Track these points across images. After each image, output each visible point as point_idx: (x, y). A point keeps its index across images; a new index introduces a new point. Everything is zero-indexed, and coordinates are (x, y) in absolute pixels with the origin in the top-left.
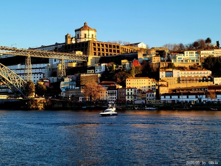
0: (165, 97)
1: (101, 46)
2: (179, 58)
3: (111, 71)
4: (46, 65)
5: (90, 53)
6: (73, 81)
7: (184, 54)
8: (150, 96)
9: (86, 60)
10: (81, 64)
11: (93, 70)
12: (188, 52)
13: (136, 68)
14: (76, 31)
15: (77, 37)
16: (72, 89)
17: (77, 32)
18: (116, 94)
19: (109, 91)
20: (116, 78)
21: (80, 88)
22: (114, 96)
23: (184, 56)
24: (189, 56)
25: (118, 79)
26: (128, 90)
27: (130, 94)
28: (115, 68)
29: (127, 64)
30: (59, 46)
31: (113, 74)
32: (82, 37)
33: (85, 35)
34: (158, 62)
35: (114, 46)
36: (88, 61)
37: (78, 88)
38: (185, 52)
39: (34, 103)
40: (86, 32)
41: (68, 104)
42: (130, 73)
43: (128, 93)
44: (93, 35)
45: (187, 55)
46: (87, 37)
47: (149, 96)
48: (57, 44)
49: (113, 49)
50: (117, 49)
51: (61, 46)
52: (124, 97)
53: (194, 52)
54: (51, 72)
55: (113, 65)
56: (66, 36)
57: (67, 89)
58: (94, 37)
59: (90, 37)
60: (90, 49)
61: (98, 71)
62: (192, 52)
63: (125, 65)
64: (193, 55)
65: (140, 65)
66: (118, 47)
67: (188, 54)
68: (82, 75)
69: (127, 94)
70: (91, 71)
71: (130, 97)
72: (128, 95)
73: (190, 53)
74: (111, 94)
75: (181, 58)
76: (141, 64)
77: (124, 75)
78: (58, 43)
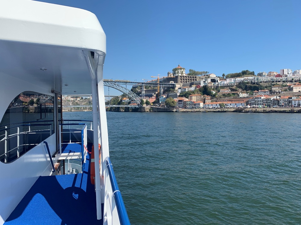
1: (185, 77)
2: (223, 83)
5: (178, 82)
9: (175, 86)
11: (177, 91)
12: (229, 79)
15: (174, 73)
19: (179, 103)
22: (181, 105)
23: (226, 81)
24: (229, 82)
35: (193, 77)
38: (227, 79)
40: (179, 70)
49: (192, 79)
50: (195, 79)
52: (186, 105)
53: (232, 79)
60: (179, 80)
64: (232, 81)
66: (196, 77)
67: (229, 80)
75: (224, 83)
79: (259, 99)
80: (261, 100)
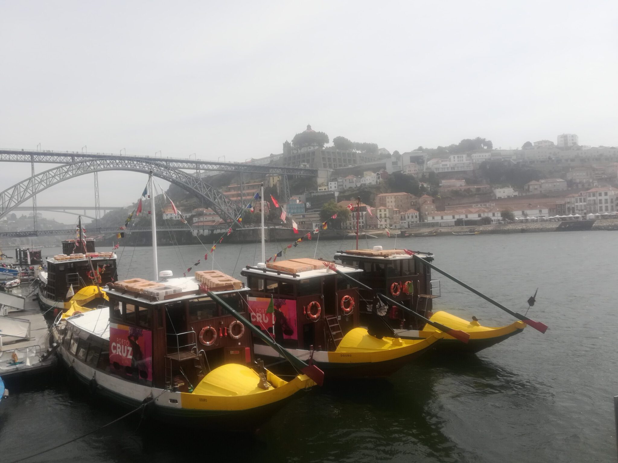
0: (433, 218)
1: (332, 155)
2: (443, 165)
5: (319, 165)
6: (300, 202)
7: (450, 159)
8: (412, 217)
9: (314, 174)
11: (326, 187)
12: (456, 156)
16: (301, 214)
18: (364, 217)
19: (353, 214)
22: (361, 220)
23: (450, 161)
24: (456, 162)
26: (380, 211)
27: (383, 216)
30: (275, 158)
34: (415, 172)
35: (349, 155)
36: (317, 175)
43: (381, 214)
45: (454, 161)
47: (410, 218)
48: (272, 156)
49: (347, 158)
50: (352, 158)
51: (279, 158)
53: (464, 155)
60: (319, 160)
61: (333, 188)
62: (461, 155)
64: (463, 160)
66: (354, 155)
67: (456, 159)
68: (312, 194)
70: (323, 188)
71: (383, 220)
72: (381, 217)
73: (458, 157)
74: (356, 217)
75: (446, 165)
78: (274, 154)
79: (599, 198)
80: (606, 200)
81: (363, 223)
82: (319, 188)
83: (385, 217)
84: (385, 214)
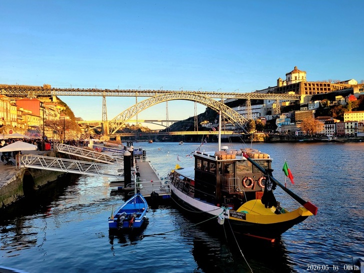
1: (312, 85)
3: (325, 107)
4: (261, 106)
5: (302, 92)
6: (287, 117)
9: (298, 99)
10: (294, 103)
11: (307, 108)
13: (352, 103)
14: (286, 75)
15: (288, 80)
16: (288, 125)
17: (288, 76)
18: (334, 128)
19: (326, 126)
20: (332, 113)
21: (295, 124)
22: (332, 130)
25: (334, 114)
26: (348, 124)
27: (350, 127)
28: (329, 104)
29: (343, 99)
30: (271, 89)
31: (328, 110)
32: (292, 79)
33: (296, 77)
35: (325, 85)
36: (300, 99)
37: (293, 123)
39: (255, 137)
40: (297, 75)
41: (285, 138)
42: (346, 108)
43: (348, 126)
44: (303, 77)
46: (297, 79)
48: (269, 88)
49: (323, 88)
50: (327, 87)
51: (274, 89)
52: (343, 131)
54: (266, 111)
55: (327, 102)
56: (278, 80)
57: (283, 125)
58: (304, 78)
59: (301, 78)
60: (302, 89)
61: (312, 108)
63: (340, 101)
65: (356, 99)
66: (329, 85)
68: (296, 112)
69: (346, 127)
70: (304, 108)
71: (350, 130)
72: (348, 128)
74: (329, 128)
76: (358, 99)
77: (340, 110)
81: (333, 131)
82: (301, 108)
83: (352, 128)
84: (352, 126)
